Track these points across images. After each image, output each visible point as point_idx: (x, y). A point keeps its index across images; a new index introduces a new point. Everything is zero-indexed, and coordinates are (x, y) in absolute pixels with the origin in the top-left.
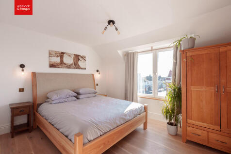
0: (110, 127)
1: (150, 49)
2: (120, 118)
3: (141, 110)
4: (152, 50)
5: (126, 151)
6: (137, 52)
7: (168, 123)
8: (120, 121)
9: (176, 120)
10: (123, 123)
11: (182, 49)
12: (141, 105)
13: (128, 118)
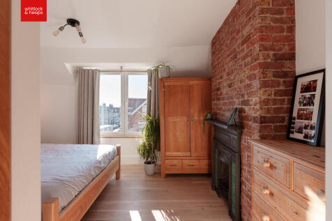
0: (85, 181)
1: (119, 68)
2: (95, 167)
3: (114, 153)
4: (121, 71)
5: (103, 211)
6: (99, 71)
7: (145, 163)
8: (95, 172)
9: (155, 157)
10: (98, 173)
11: (160, 77)
12: (113, 147)
13: (103, 165)
